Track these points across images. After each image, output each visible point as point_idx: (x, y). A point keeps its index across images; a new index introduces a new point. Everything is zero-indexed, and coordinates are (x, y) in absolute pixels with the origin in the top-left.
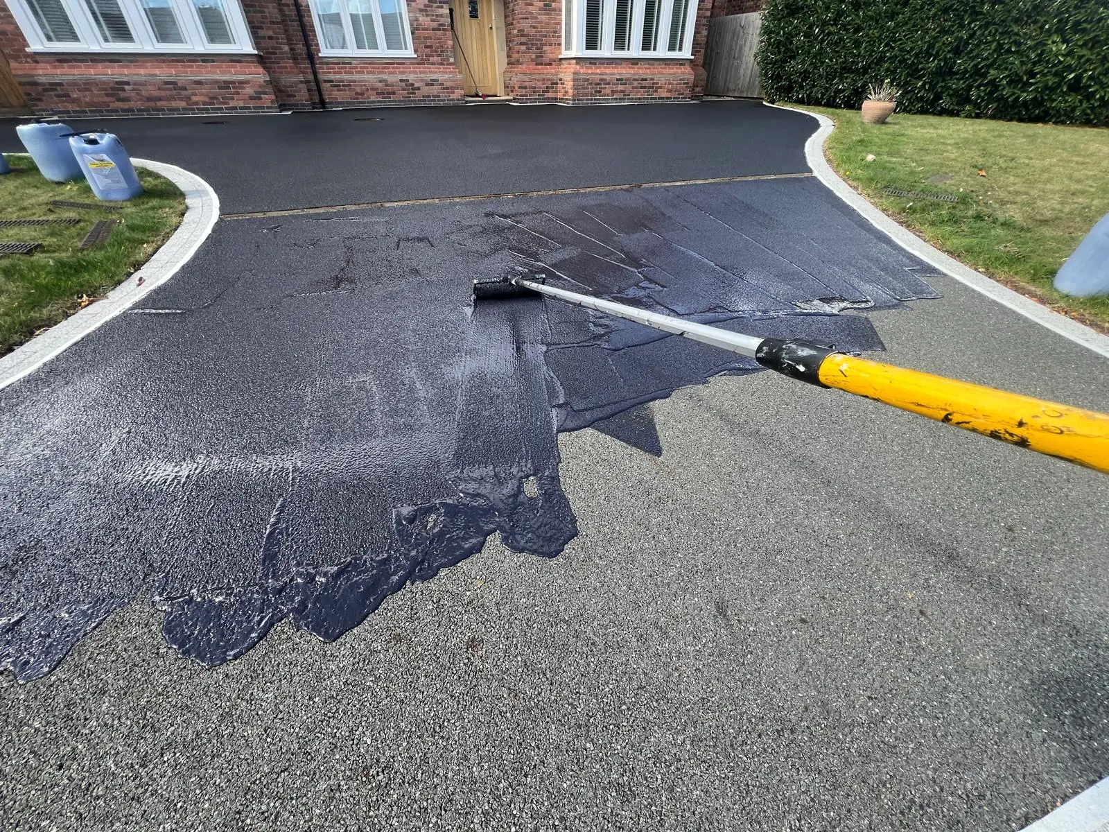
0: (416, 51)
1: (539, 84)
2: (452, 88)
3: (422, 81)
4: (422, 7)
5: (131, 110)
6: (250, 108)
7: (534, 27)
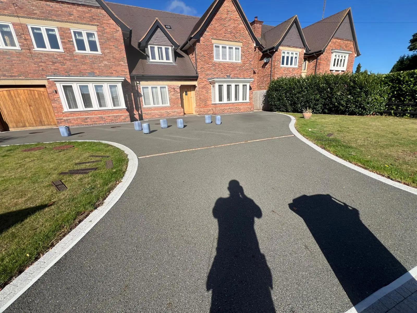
0: (170, 104)
1: (206, 110)
2: (180, 113)
3: (172, 111)
4: (173, 94)
5: (88, 125)
6: (122, 122)
7: (204, 97)
